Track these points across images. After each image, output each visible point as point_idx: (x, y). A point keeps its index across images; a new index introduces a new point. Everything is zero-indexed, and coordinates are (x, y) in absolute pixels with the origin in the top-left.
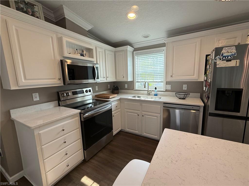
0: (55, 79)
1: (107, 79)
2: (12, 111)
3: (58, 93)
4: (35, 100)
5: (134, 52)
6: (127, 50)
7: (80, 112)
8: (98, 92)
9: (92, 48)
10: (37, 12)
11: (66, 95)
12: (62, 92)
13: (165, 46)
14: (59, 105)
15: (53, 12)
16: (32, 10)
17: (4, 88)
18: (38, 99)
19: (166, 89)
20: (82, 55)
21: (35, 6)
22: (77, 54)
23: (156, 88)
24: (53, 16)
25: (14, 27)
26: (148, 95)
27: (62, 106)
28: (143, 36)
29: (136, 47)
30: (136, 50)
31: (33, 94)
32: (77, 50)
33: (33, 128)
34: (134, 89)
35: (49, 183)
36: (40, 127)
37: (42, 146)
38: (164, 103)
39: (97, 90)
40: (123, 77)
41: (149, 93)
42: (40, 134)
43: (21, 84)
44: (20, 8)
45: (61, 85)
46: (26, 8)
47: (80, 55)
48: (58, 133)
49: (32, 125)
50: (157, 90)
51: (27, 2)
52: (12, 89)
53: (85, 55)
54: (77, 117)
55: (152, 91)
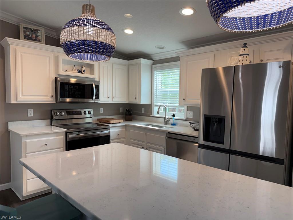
0: (47, 96)
1: (114, 99)
2: (10, 124)
3: (51, 111)
4: (29, 116)
5: (153, 65)
6: (141, 63)
7: (66, 131)
8: (102, 115)
9: (93, 64)
10: (40, 36)
11: (60, 114)
12: (55, 111)
13: (179, 61)
14: (51, 125)
15: (55, 31)
16: (36, 35)
17: (7, 102)
18: (32, 115)
19: (188, 117)
20: (80, 72)
21: (39, 31)
22: (75, 70)
23: (174, 114)
24: (56, 35)
25: (20, 53)
26: (165, 124)
27: (53, 125)
28: (157, 47)
29: (155, 58)
30: (156, 62)
31: (28, 110)
32: (75, 66)
33: (21, 135)
34: (151, 116)
35: (28, 191)
36: (27, 136)
37: (27, 153)
38: (169, 133)
39: (102, 113)
40: (136, 98)
41: (166, 122)
42: (26, 142)
43: (19, 99)
44: (27, 35)
45: (53, 103)
46: (31, 34)
47: (77, 72)
48: (42, 146)
49: (21, 133)
50: (175, 118)
51: (32, 29)
52: (12, 103)
53: (84, 72)
54: (62, 136)
55: (170, 119)
